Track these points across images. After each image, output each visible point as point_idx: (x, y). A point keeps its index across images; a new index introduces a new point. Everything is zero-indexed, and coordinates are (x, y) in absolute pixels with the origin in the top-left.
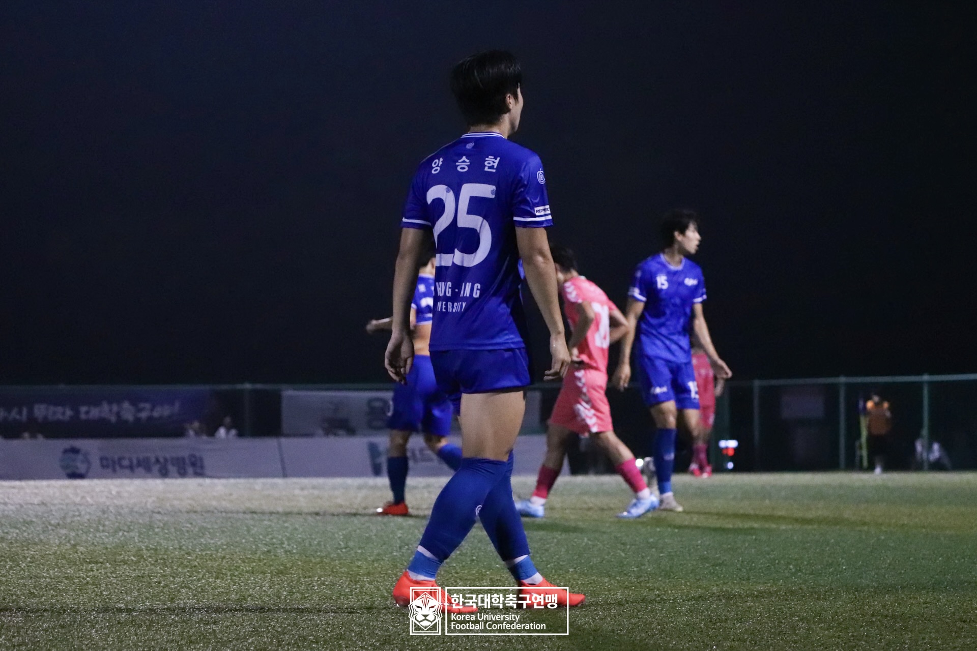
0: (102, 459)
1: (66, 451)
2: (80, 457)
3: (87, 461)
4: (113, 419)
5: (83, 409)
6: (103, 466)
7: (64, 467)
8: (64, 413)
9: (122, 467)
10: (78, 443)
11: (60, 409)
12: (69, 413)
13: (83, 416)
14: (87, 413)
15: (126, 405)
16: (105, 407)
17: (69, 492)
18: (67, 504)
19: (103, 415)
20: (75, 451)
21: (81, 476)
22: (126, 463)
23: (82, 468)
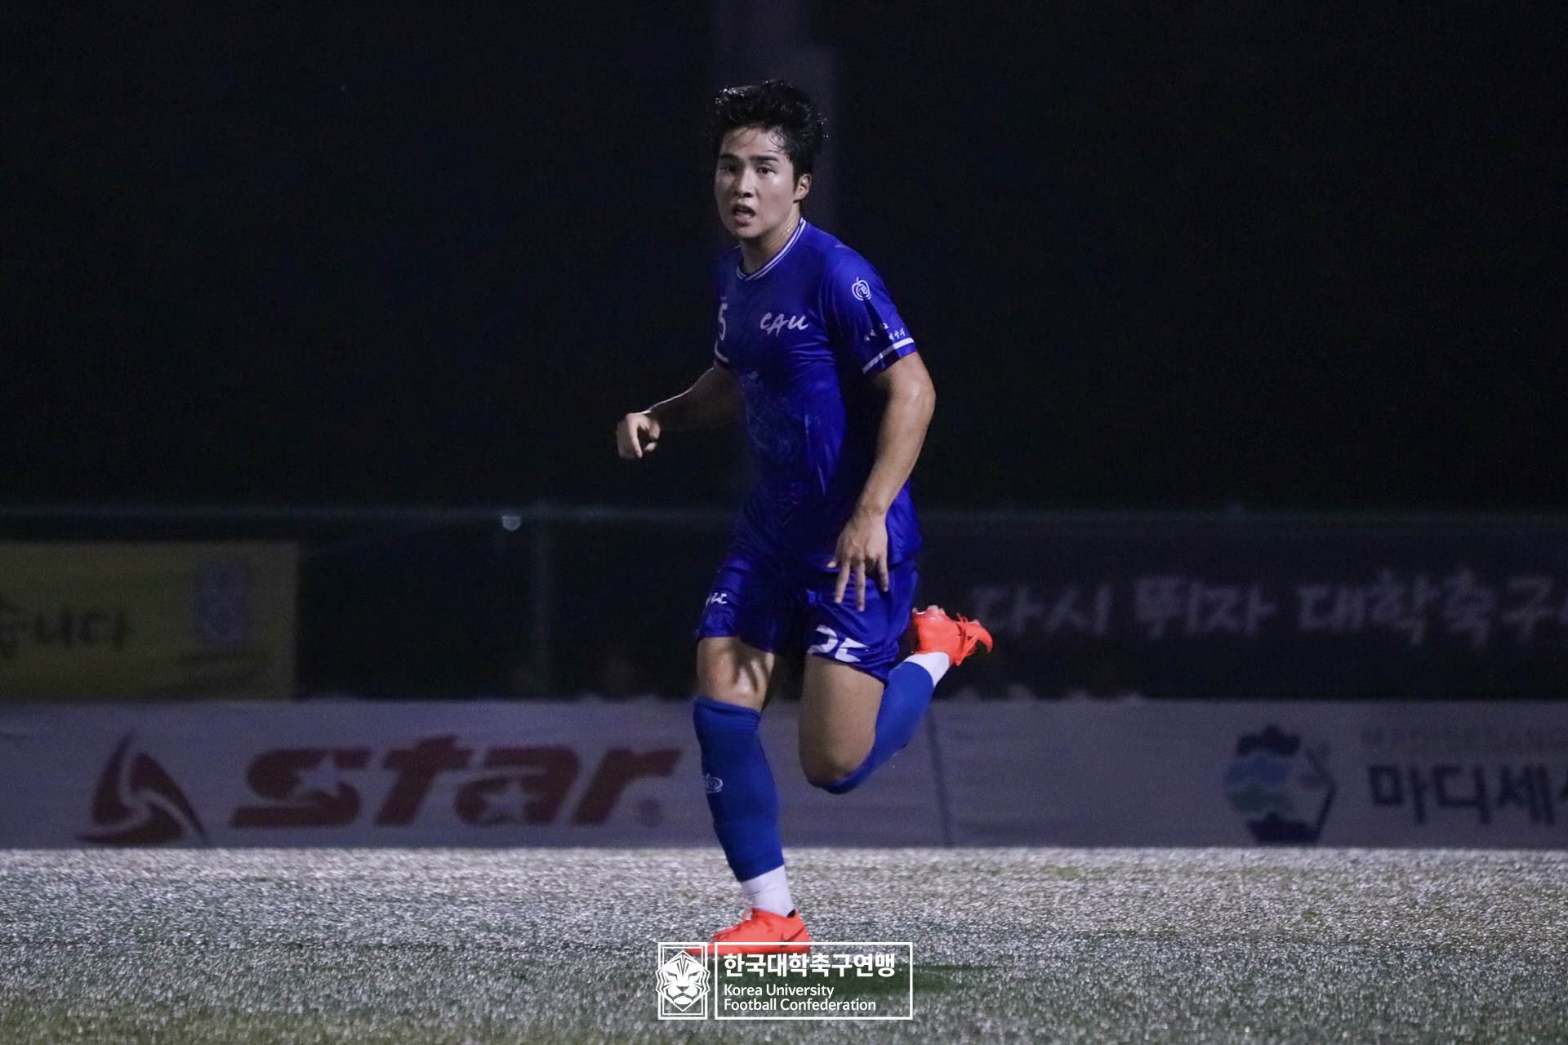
0: (1375, 773)
1: (1246, 744)
2: (1299, 764)
3: (1321, 778)
4: (1417, 630)
5: (1310, 595)
6: (1379, 800)
7: (1241, 802)
8: (1239, 609)
9: (1445, 801)
10: (1292, 716)
11: (1228, 595)
12: (1258, 607)
13: (1308, 620)
14: (1324, 607)
15: (1463, 581)
16: (1389, 588)
17: (1265, 894)
18: (1254, 939)
19: (1378, 615)
20: (1278, 742)
21: (1302, 835)
22: (1461, 787)
23: (1305, 806)
